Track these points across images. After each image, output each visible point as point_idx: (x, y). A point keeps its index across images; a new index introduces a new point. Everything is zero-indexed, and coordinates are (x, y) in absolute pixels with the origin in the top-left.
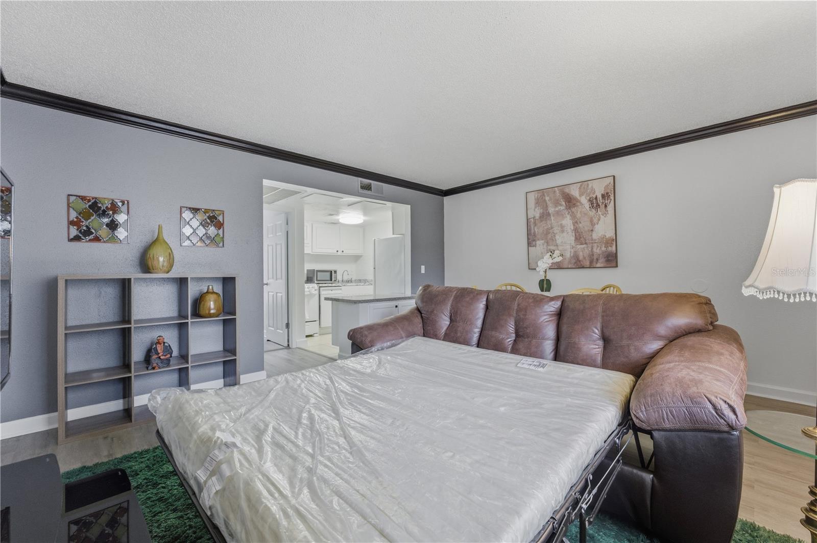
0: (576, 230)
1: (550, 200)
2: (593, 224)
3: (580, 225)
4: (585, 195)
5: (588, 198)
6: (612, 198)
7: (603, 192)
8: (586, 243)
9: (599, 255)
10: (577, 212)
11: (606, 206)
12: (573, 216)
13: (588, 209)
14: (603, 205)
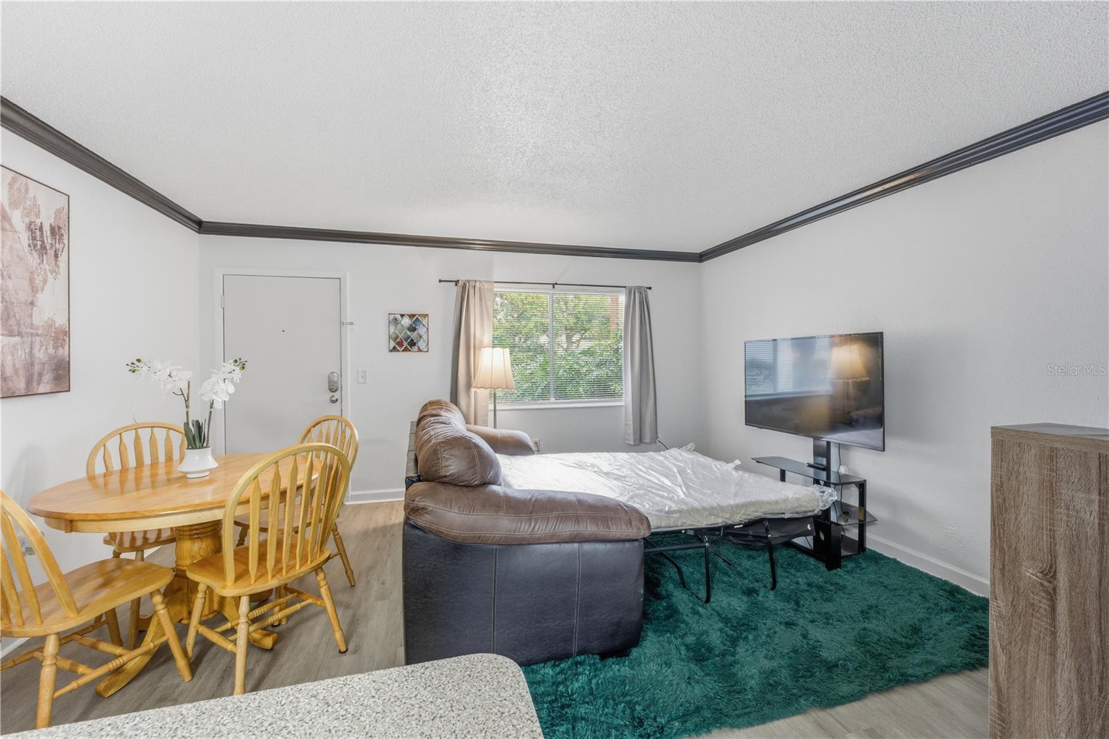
2: (34, 290)
4: (21, 208)
5: (27, 220)
6: (66, 241)
7: (52, 221)
8: (20, 334)
9: (43, 364)
11: (56, 256)
13: (27, 248)
14: (53, 253)
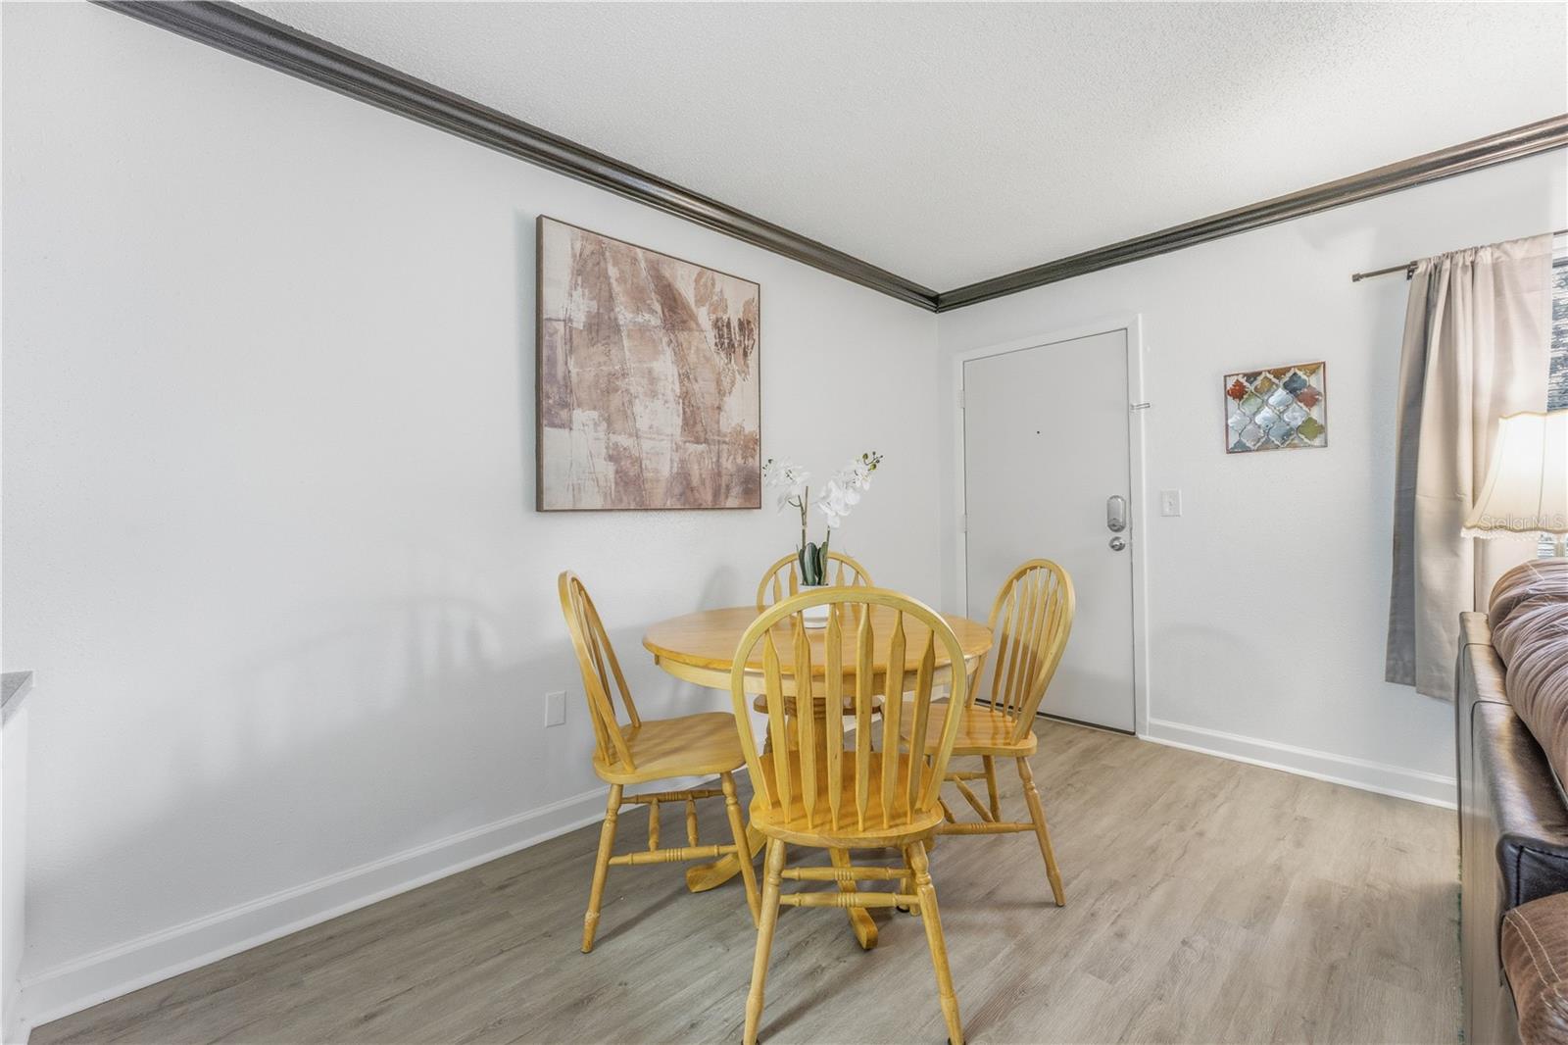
0: (685, 397)
1: (621, 280)
2: (721, 393)
3: (696, 387)
4: (707, 304)
5: (713, 317)
7: (741, 315)
8: (706, 441)
9: (731, 475)
10: (690, 349)
11: (745, 354)
12: (680, 357)
13: (713, 347)
14: (741, 351)
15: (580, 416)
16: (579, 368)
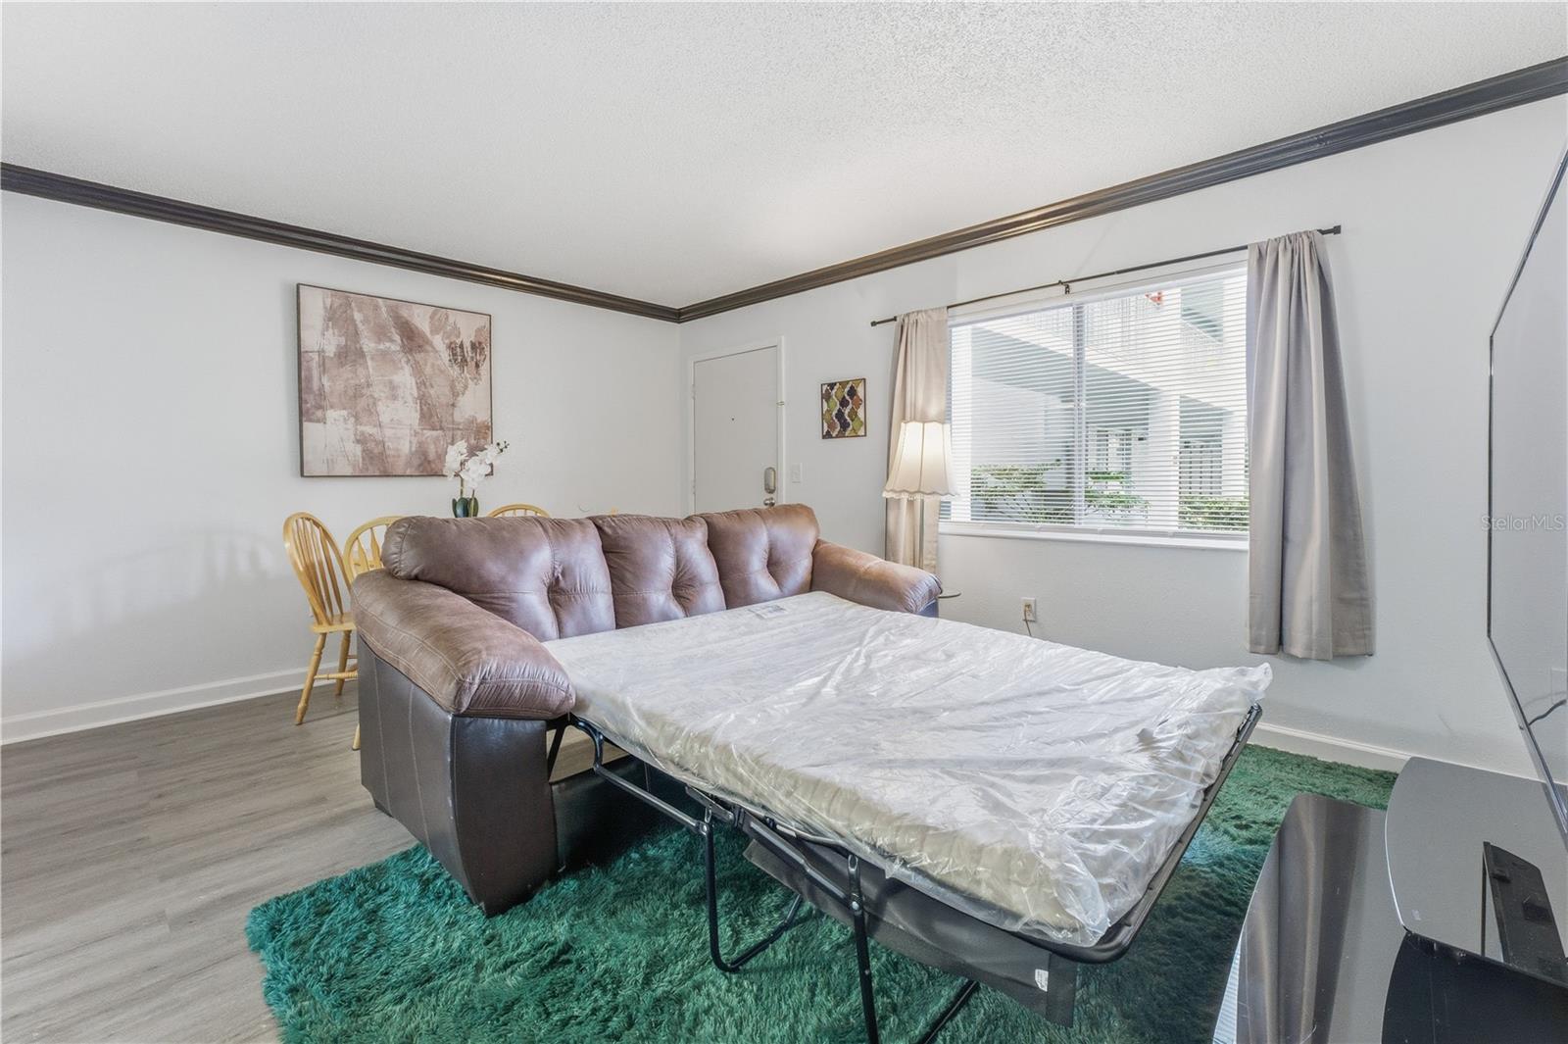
0: (422, 399)
1: (365, 321)
2: (455, 395)
3: (432, 392)
4: (442, 334)
5: (447, 341)
6: (487, 353)
7: (473, 339)
8: (441, 428)
10: (426, 365)
11: (477, 366)
12: (417, 370)
13: (447, 363)
14: (474, 363)
15: (332, 414)
16: (330, 383)
